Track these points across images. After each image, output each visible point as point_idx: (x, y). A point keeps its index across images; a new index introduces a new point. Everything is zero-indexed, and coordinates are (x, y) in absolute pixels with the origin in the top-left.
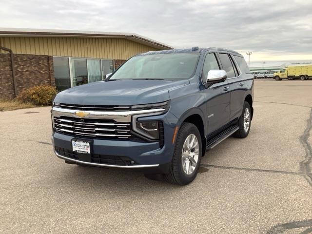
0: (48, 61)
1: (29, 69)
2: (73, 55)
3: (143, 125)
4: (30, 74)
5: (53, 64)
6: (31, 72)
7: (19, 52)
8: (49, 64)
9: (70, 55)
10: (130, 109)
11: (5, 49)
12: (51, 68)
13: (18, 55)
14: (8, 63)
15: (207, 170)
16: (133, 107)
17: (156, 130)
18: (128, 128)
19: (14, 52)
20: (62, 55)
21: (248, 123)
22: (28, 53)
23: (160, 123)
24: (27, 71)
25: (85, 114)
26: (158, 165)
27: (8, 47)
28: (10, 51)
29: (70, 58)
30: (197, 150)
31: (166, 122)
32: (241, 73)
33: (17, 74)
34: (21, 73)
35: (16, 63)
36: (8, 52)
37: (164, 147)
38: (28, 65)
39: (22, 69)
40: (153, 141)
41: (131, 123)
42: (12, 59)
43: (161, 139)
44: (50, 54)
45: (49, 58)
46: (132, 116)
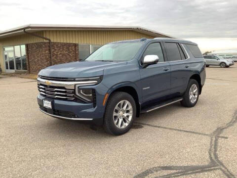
0: (75, 47)
1: (62, 53)
2: (93, 43)
3: (82, 91)
4: (62, 56)
5: (78, 50)
6: (63, 55)
7: (55, 41)
8: (75, 49)
9: (91, 43)
10: (74, 81)
11: (46, 39)
12: (77, 52)
13: (55, 43)
14: (48, 48)
15: (142, 127)
16: (77, 79)
17: (91, 95)
18: (73, 93)
19: (52, 41)
20: (85, 43)
21: (196, 96)
22: (62, 41)
23: (94, 91)
24: (60, 54)
25: (50, 82)
26: (92, 119)
27: (48, 37)
28: (50, 40)
29: (90, 46)
30: (131, 112)
31: (97, 90)
32: (189, 57)
33: (53, 56)
34: (57, 55)
35: (53, 49)
36: (48, 41)
37: (96, 107)
38: (61, 50)
39: (57, 52)
40: (89, 102)
41: (74, 90)
42: (50, 45)
43: (94, 102)
44: (77, 43)
45: (76, 45)
46: (75, 85)
